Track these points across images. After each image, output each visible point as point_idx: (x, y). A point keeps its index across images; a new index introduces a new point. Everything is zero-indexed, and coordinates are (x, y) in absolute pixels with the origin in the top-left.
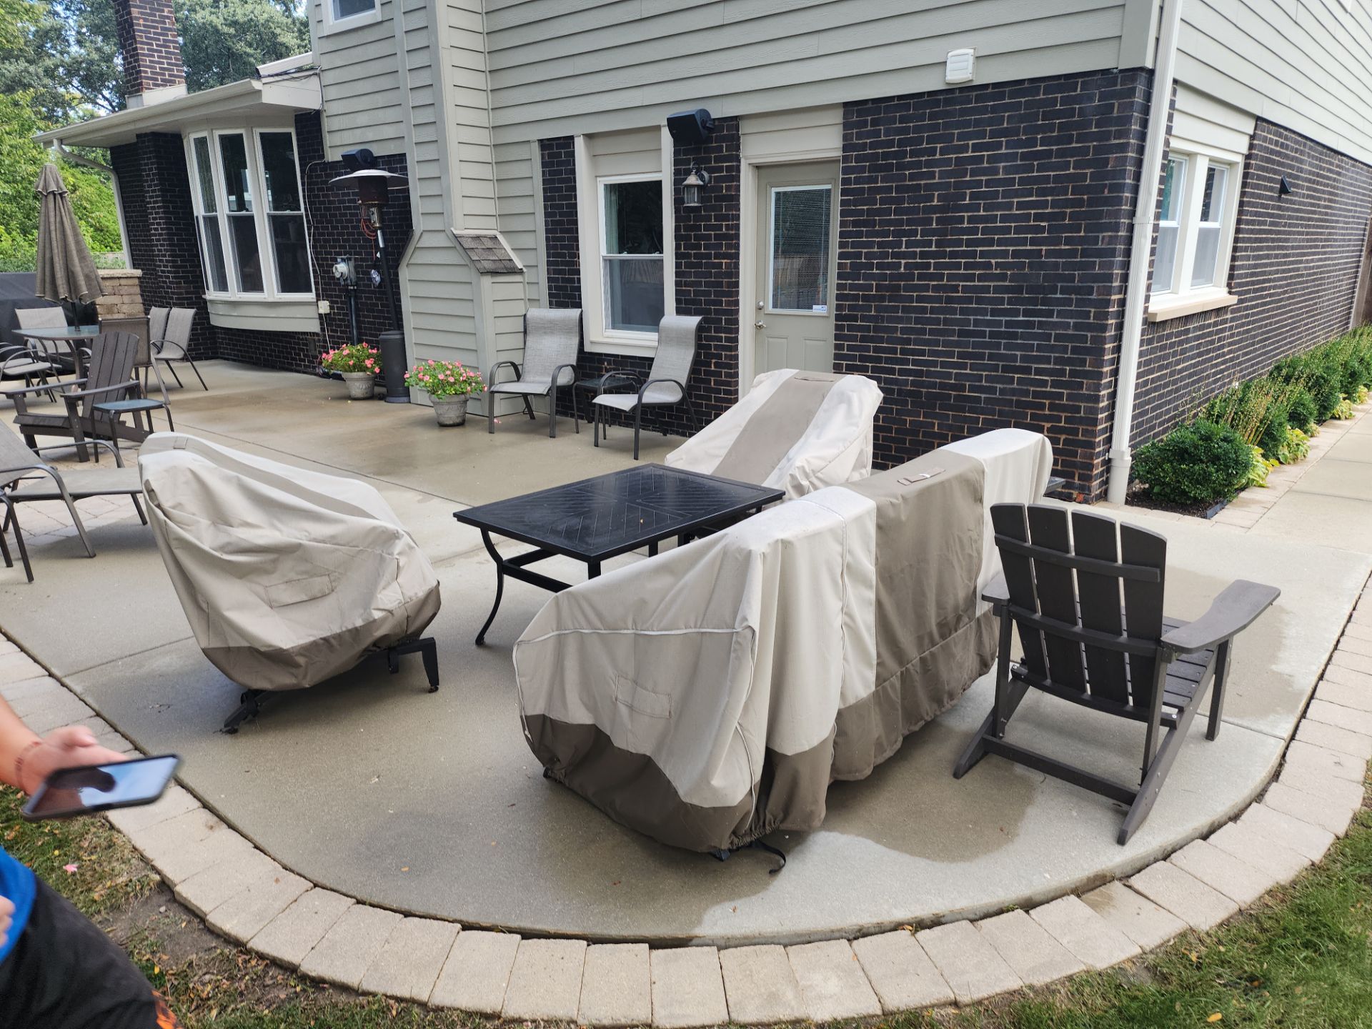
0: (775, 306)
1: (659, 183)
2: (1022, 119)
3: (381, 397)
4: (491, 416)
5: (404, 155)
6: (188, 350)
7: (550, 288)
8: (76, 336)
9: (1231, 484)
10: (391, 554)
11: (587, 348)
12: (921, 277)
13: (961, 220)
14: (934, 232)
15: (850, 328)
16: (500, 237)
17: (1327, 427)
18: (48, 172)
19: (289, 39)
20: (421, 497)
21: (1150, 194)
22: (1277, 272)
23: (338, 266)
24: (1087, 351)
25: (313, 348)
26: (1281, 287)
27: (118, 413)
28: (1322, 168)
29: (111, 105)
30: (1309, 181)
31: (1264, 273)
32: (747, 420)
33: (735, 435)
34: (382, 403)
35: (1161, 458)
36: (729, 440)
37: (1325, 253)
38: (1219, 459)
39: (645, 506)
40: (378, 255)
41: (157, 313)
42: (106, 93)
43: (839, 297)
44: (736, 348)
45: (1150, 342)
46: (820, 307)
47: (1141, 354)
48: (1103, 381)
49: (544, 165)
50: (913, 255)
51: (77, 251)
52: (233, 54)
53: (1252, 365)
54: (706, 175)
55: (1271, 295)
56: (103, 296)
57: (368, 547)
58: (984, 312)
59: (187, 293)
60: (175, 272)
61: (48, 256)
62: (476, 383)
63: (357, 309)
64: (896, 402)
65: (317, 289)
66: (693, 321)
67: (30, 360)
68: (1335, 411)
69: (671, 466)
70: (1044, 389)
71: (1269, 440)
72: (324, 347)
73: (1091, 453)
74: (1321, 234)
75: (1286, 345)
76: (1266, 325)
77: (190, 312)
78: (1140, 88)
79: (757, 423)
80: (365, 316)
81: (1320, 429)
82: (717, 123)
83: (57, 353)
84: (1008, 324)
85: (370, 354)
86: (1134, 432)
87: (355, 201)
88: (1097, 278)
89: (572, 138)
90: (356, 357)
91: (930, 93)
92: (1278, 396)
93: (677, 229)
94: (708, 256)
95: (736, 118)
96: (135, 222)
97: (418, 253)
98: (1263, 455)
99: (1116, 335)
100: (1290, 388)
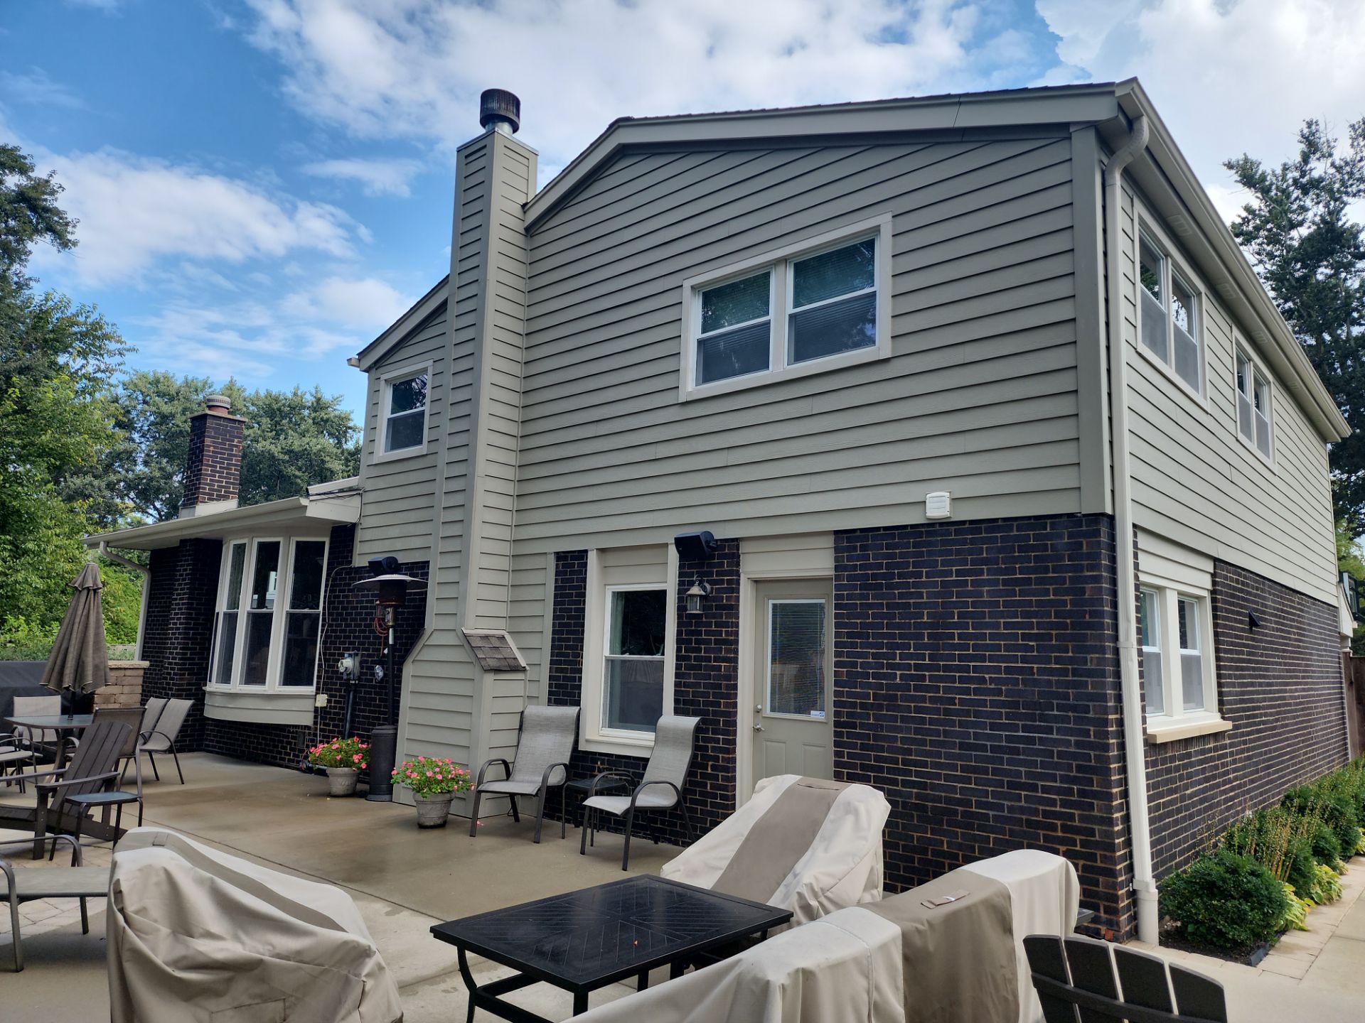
0: (773, 710)
1: (664, 592)
2: (1000, 550)
3: (362, 795)
4: (475, 817)
5: (428, 562)
6: (176, 742)
7: (550, 686)
8: (66, 725)
9: (1268, 926)
10: (358, 975)
11: (582, 747)
12: (917, 688)
13: (952, 636)
14: (926, 647)
15: (849, 735)
16: (508, 637)
17: (1354, 863)
18: (89, 570)
19: (336, 466)
20: (389, 909)
21: (1128, 620)
22: (1264, 700)
23: (344, 661)
24: (1093, 770)
25: (301, 742)
26: (1271, 715)
27: (89, 805)
28: (1284, 605)
29: (159, 514)
30: (1276, 616)
31: (1252, 701)
32: (750, 828)
33: (737, 845)
34: (363, 801)
35: (1189, 891)
36: (730, 851)
37: (1306, 684)
38: (1252, 896)
39: (640, 924)
40: (386, 651)
41: (154, 704)
42: (158, 504)
43: (836, 704)
44: (734, 751)
45: (1154, 764)
46: (818, 713)
47: (1148, 776)
48: (1114, 803)
49: (557, 573)
50: (908, 667)
51: (94, 643)
52: (283, 476)
53: (1261, 794)
54: (708, 587)
55: (1264, 723)
56: (106, 685)
57: (333, 966)
58: (983, 725)
59: (188, 684)
60: (181, 664)
61: (64, 646)
62: (463, 781)
63: (355, 703)
64: (902, 816)
65: (318, 683)
66: (691, 722)
67: (12, 748)
68: (1358, 847)
69: (667, 878)
70: (1053, 809)
71: (1299, 877)
72: (313, 741)
73: (1113, 882)
74: (1299, 665)
75: (1290, 773)
76: (1266, 753)
77: (187, 704)
78: (1104, 530)
79: (760, 832)
80: (360, 710)
81: (1347, 866)
82: (719, 543)
83: (42, 742)
84: (1009, 739)
85: (360, 749)
86: (1155, 861)
87: (372, 602)
88: (1092, 697)
89: (586, 551)
90: (345, 752)
91: (913, 526)
92: (1297, 828)
93: (679, 633)
94: (708, 660)
95: (736, 540)
96: (155, 616)
97: (425, 651)
98: (1296, 893)
99: (1119, 755)
100: (1306, 819)
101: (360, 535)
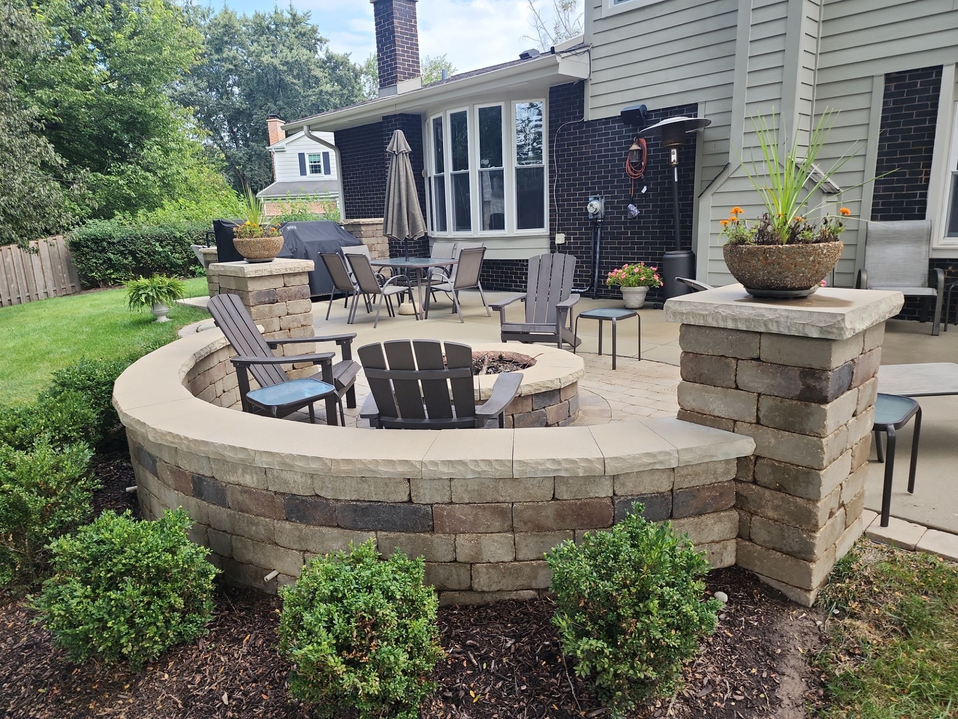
11: (940, 256)
23: (592, 203)
65: (551, 225)
80: (608, 243)
89: (938, 67)
101: (589, 91)
